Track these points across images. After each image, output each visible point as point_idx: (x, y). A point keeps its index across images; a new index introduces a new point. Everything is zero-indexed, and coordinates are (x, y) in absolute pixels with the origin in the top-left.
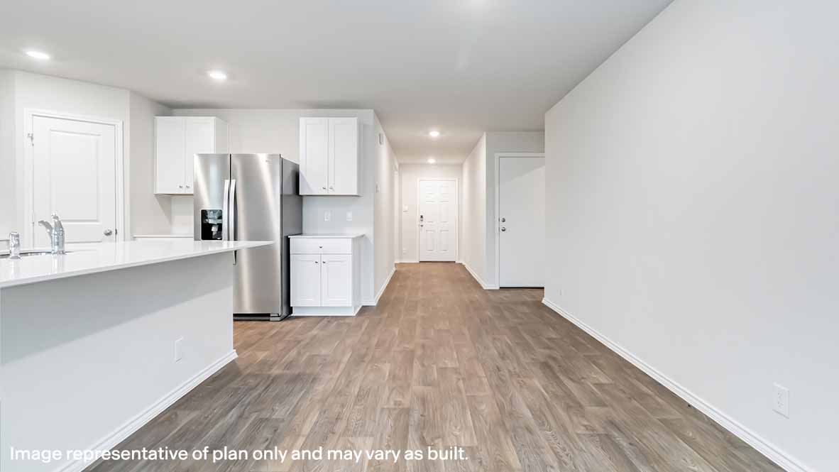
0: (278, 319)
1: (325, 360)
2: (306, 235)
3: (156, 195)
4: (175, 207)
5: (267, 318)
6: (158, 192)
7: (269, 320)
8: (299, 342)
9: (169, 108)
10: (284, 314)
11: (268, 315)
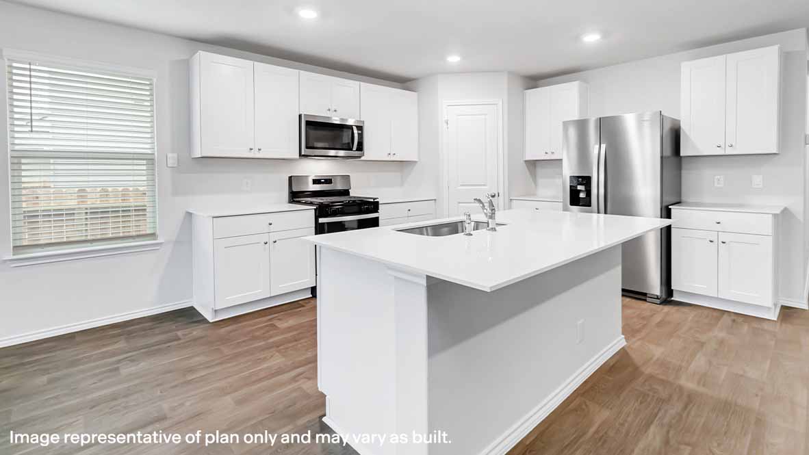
0: (658, 301)
1: (762, 389)
2: (688, 204)
3: (526, 161)
4: (540, 171)
5: (643, 298)
6: (527, 159)
7: (645, 300)
8: (702, 344)
9: (534, 81)
10: (664, 296)
11: (645, 294)
